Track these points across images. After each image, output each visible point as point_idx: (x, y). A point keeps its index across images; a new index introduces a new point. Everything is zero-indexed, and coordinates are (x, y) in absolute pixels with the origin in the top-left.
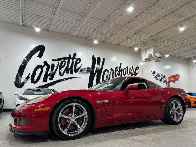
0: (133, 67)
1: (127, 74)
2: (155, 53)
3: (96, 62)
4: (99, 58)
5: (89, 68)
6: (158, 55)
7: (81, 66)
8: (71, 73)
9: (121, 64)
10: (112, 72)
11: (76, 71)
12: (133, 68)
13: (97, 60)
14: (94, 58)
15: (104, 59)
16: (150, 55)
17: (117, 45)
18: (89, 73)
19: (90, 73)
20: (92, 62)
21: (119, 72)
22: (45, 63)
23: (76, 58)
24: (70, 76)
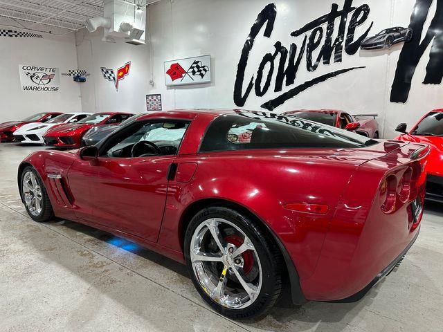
5: (397, 30)
7: (369, 29)
8: (338, 59)
11: (351, 50)
18: (398, 46)
19: (402, 45)
22: (278, 46)
23: (354, 8)
24: (333, 66)
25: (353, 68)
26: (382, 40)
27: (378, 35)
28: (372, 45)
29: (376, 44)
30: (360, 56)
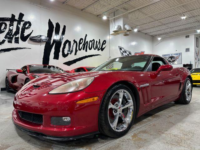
0: (100, 40)
1: (93, 48)
2: (124, 25)
3: (54, 29)
4: (58, 25)
6: (127, 27)
7: (31, 33)
9: (86, 35)
10: (75, 44)
11: (24, 39)
12: (99, 42)
13: (55, 26)
14: (50, 23)
15: (65, 27)
16: (119, 27)
17: (82, 10)
18: (43, 43)
19: (45, 43)
20: (48, 28)
21: (84, 45)
23: (24, 21)
25: (25, 48)
26: (38, 39)
27: (37, 36)
28: (34, 40)
29: (36, 40)
30: (28, 43)
